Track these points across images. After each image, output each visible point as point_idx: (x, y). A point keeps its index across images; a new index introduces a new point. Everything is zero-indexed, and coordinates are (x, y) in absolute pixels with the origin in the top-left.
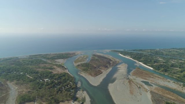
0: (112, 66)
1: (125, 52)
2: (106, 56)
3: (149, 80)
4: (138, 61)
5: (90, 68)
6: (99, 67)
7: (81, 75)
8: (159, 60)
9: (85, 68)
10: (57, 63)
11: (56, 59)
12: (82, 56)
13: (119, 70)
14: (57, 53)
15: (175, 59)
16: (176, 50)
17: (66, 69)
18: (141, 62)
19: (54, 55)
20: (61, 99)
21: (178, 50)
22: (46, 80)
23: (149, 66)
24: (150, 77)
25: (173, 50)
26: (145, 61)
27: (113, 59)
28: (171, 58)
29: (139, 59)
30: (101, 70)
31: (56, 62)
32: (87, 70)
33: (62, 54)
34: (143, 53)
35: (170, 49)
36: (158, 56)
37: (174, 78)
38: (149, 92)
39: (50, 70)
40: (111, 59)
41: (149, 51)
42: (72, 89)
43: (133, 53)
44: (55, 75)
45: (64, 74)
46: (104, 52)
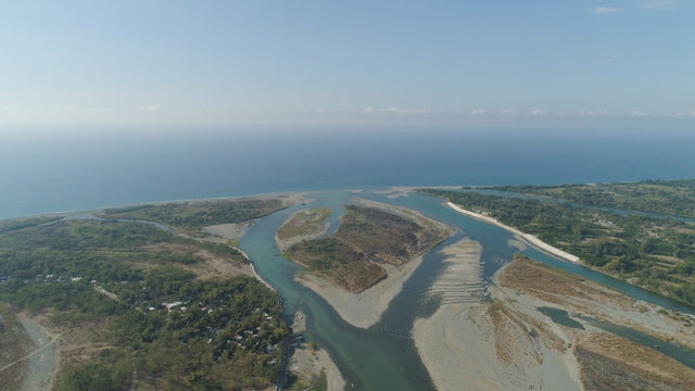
0: (422, 248)
1: (469, 196)
3: (568, 304)
4: (521, 230)
5: (338, 256)
6: (372, 255)
7: (306, 284)
8: (599, 227)
9: (320, 257)
10: (212, 240)
11: (208, 222)
12: (307, 213)
15: (659, 223)
16: (660, 187)
18: (530, 233)
19: (201, 210)
21: (668, 189)
22: (171, 305)
23: (564, 249)
24: (570, 291)
26: (545, 229)
27: (425, 221)
28: (642, 219)
29: (523, 222)
30: (383, 265)
31: (207, 234)
33: (232, 205)
35: (636, 184)
36: (595, 212)
38: (571, 352)
39: (186, 268)
40: (420, 223)
41: (560, 191)
42: (274, 342)
43: (498, 201)
44: (207, 287)
45: (239, 282)
46: (390, 197)
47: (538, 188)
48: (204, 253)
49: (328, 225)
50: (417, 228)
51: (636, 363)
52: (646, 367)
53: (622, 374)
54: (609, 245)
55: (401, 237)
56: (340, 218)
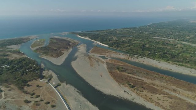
0: (72, 47)
1: (83, 33)
2: (65, 38)
3: (105, 55)
4: (96, 41)
5: (49, 50)
6: (59, 49)
7: (43, 57)
8: (113, 39)
9: (45, 51)
10: (10, 50)
11: (7, 45)
12: (39, 40)
13: (79, 49)
14: (5, 39)
15: (125, 37)
16: (127, 29)
17: (23, 54)
18: (98, 41)
19: (4, 42)
20: (28, 79)
21: (128, 30)
22: (4, 66)
23: (105, 44)
24: (106, 52)
25: (124, 29)
26: (101, 40)
27: (72, 41)
28: (122, 36)
29: (96, 39)
30: (63, 51)
31: (8, 48)
32: (48, 53)
33: (13, 40)
34: (99, 34)
35: (122, 29)
36: (112, 35)
37: (123, 51)
38: (105, 63)
39: (5, 57)
40: (71, 41)
41: (105, 31)
42: (37, 70)
43: (90, 34)
44: (14, 61)
45: (23, 59)
46: (62, 35)
47: (100, 31)
48: (9, 53)
49: (45, 43)
50: (70, 42)
51: (117, 63)
52: (119, 64)
53: (114, 66)
54: (114, 42)
55: (67, 45)
56: (49, 41)
